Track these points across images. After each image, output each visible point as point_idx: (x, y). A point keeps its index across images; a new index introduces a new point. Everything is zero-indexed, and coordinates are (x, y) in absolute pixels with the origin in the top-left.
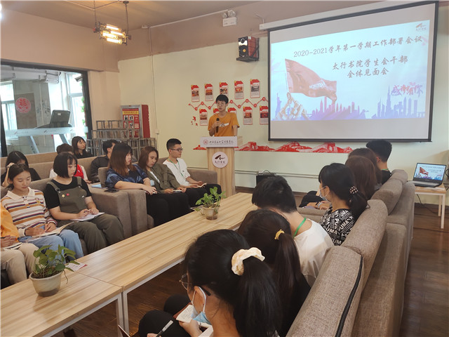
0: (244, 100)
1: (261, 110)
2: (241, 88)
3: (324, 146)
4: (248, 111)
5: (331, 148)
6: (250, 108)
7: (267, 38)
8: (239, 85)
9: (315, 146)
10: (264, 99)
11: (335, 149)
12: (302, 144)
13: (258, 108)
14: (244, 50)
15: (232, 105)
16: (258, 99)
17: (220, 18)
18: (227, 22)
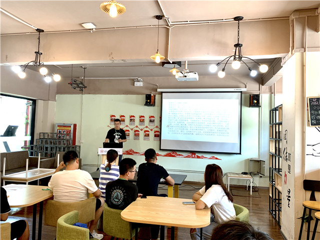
0: (145, 126)
1: (155, 132)
3: (190, 155)
4: (147, 133)
5: (193, 156)
6: (148, 131)
7: (160, 96)
8: (142, 118)
9: (185, 154)
10: (157, 127)
11: (196, 156)
12: (178, 153)
13: (153, 132)
14: (148, 101)
15: (137, 129)
16: (153, 127)
17: (133, 81)
18: (137, 84)
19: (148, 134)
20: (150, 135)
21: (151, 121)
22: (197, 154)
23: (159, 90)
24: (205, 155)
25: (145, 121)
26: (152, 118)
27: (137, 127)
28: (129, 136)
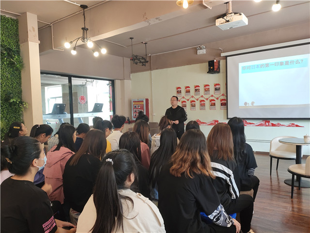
0: (210, 95)
1: (221, 101)
2: (209, 89)
3: (263, 123)
4: (213, 102)
5: (267, 124)
6: (214, 100)
7: (225, 60)
8: (207, 87)
9: (257, 122)
10: (223, 95)
11: (270, 124)
12: (248, 121)
13: (219, 100)
14: (212, 68)
15: (202, 99)
16: (219, 95)
17: (196, 50)
18: (200, 52)
19: (215, 103)
20: (216, 104)
21: (216, 89)
22: (271, 122)
23: (223, 55)
24: (282, 123)
26: (217, 86)
27: (202, 96)
28: (195, 106)
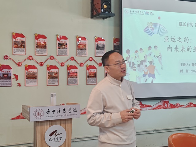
0: (87, 58)
3: (161, 104)
4: (92, 70)
5: (166, 105)
6: (94, 67)
11: (169, 106)
15: (73, 63)
19: (95, 73)
20: (98, 75)
21: (98, 48)
22: (170, 102)
24: (181, 103)
25: (88, 47)
26: (101, 43)
27: (72, 59)
28: (57, 77)
